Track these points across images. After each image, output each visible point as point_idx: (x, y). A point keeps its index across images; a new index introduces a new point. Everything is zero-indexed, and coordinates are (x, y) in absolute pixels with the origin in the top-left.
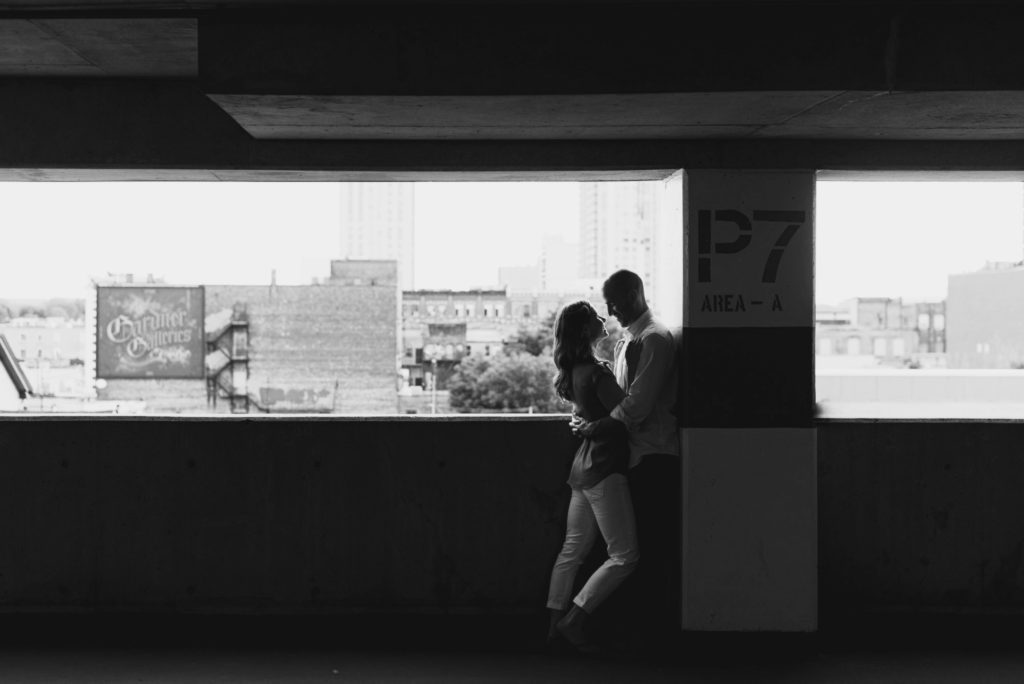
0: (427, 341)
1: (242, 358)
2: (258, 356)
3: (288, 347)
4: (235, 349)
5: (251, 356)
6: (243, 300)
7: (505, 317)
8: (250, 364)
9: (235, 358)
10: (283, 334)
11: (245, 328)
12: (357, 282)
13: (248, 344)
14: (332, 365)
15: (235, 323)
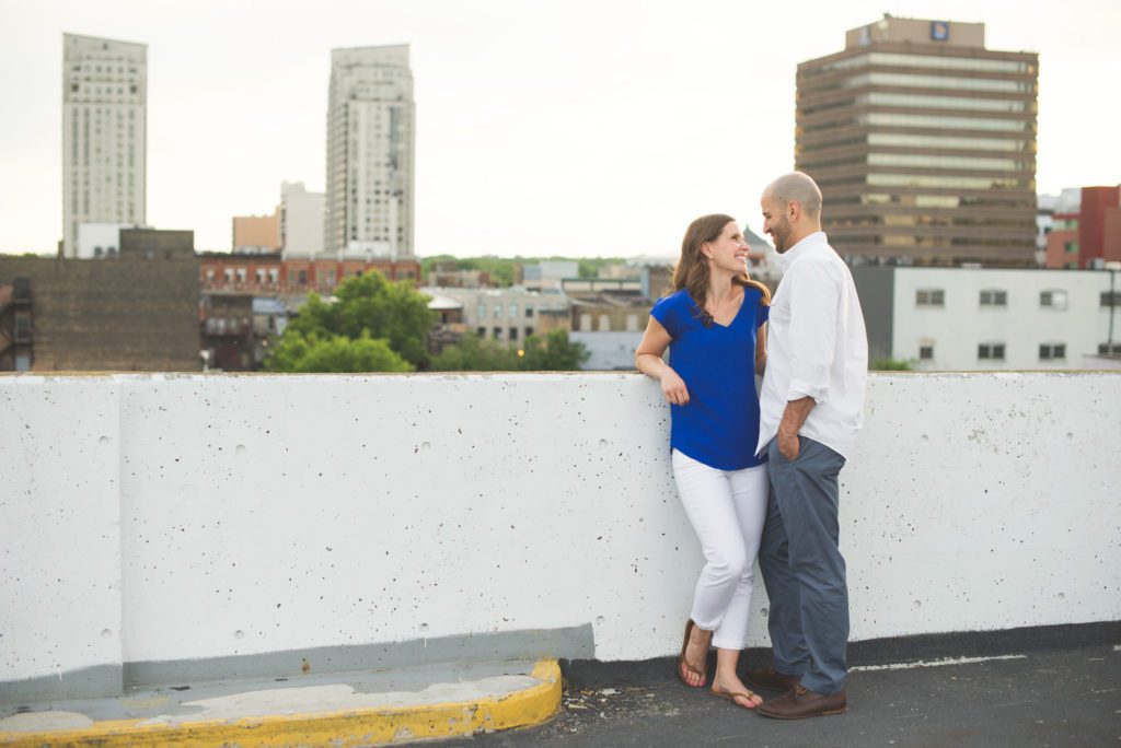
0: (210, 314)
1: (26, 340)
2: (44, 339)
3: (77, 328)
4: (16, 330)
5: (35, 338)
6: (24, 275)
7: (279, 283)
8: (36, 348)
9: (17, 340)
10: (71, 314)
11: (29, 307)
12: (150, 255)
13: (32, 325)
14: (128, 349)
15: (17, 301)
